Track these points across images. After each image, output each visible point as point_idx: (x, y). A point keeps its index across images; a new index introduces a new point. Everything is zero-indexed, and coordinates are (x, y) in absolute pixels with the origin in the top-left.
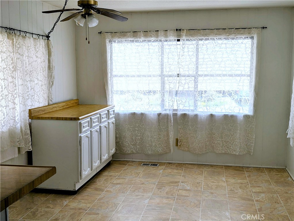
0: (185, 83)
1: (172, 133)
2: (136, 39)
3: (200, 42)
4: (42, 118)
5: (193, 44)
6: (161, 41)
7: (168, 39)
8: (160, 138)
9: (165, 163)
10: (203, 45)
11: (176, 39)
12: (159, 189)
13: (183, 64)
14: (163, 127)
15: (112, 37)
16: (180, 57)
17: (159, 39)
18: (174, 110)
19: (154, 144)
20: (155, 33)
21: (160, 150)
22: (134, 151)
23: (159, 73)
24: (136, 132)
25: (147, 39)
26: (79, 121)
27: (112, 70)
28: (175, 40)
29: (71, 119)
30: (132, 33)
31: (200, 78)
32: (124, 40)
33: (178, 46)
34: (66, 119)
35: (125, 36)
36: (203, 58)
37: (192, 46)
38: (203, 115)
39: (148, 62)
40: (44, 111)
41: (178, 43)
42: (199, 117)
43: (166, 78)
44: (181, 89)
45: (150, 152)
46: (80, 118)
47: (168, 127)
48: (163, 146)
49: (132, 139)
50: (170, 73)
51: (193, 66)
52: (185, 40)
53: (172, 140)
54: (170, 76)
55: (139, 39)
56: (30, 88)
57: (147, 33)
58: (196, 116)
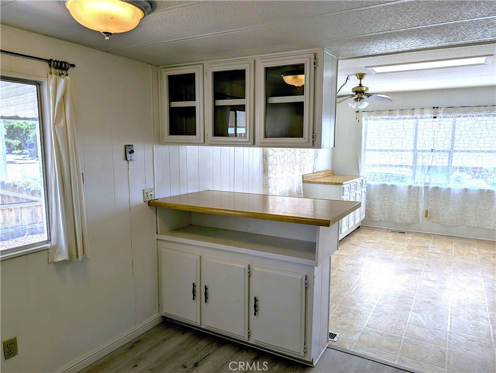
0: (439, 159)
1: (422, 204)
2: (392, 117)
3: (458, 119)
4: (312, 182)
5: (450, 121)
6: (416, 118)
7: (424, 116)
8: (409, 209)
9: (413, 232)
10: (461, 122)
11: (433, 116)
12: (409, 250)
13: (438, 140)
14: (413, 199)
15: (368, 116)
16: (436, 133)
17: (415, 116)
18: (425, 183)
19: (402, 214)
20: (410, 111)
21: (408, 220)
22: (383, 219)
23: (412, 147)
24: (386, 202)
25: (402, 117)
26: (343, 186)
27: (365, 145)
28: (431, 117)
29: (336, 184)
30: (388, 112)
31: (455, 154)
32: (380, 117)
33: (434, 123)
34: (324, 183)
35: (381, 114)
36: (460, 134)
37: (449, 123)
38: (457, 189)
39: (402, 138)
40: (311, 177)
41: (435, 119)
42: (452, 191)
43: (419, 153)
44: (434, 164)
45: (398, 221)
46: (344, 183)
47: (418, 198)
48: (411, 216)
49: (381, 208)
50: (424, 149)
51: (448, 142)
52: (442, 117)
53: (422, 210)
54: (424, 151)
55: (394, 117)
56: (303, 158)
57: (402, 111)
58: (449, 189)
